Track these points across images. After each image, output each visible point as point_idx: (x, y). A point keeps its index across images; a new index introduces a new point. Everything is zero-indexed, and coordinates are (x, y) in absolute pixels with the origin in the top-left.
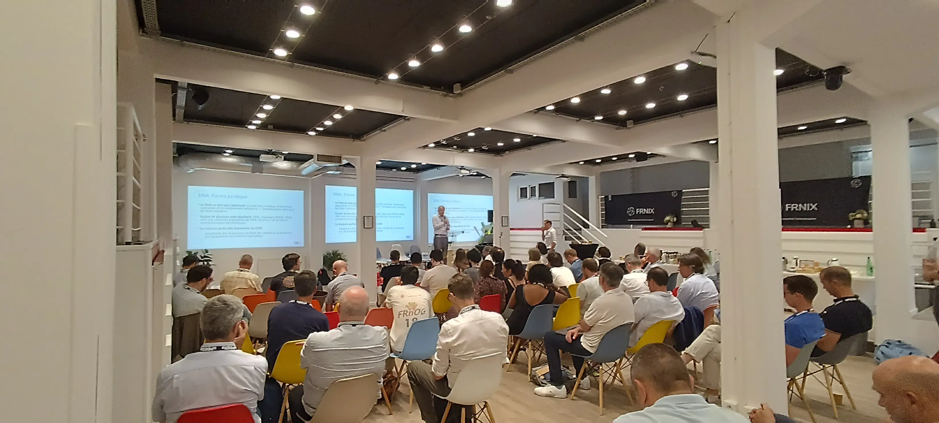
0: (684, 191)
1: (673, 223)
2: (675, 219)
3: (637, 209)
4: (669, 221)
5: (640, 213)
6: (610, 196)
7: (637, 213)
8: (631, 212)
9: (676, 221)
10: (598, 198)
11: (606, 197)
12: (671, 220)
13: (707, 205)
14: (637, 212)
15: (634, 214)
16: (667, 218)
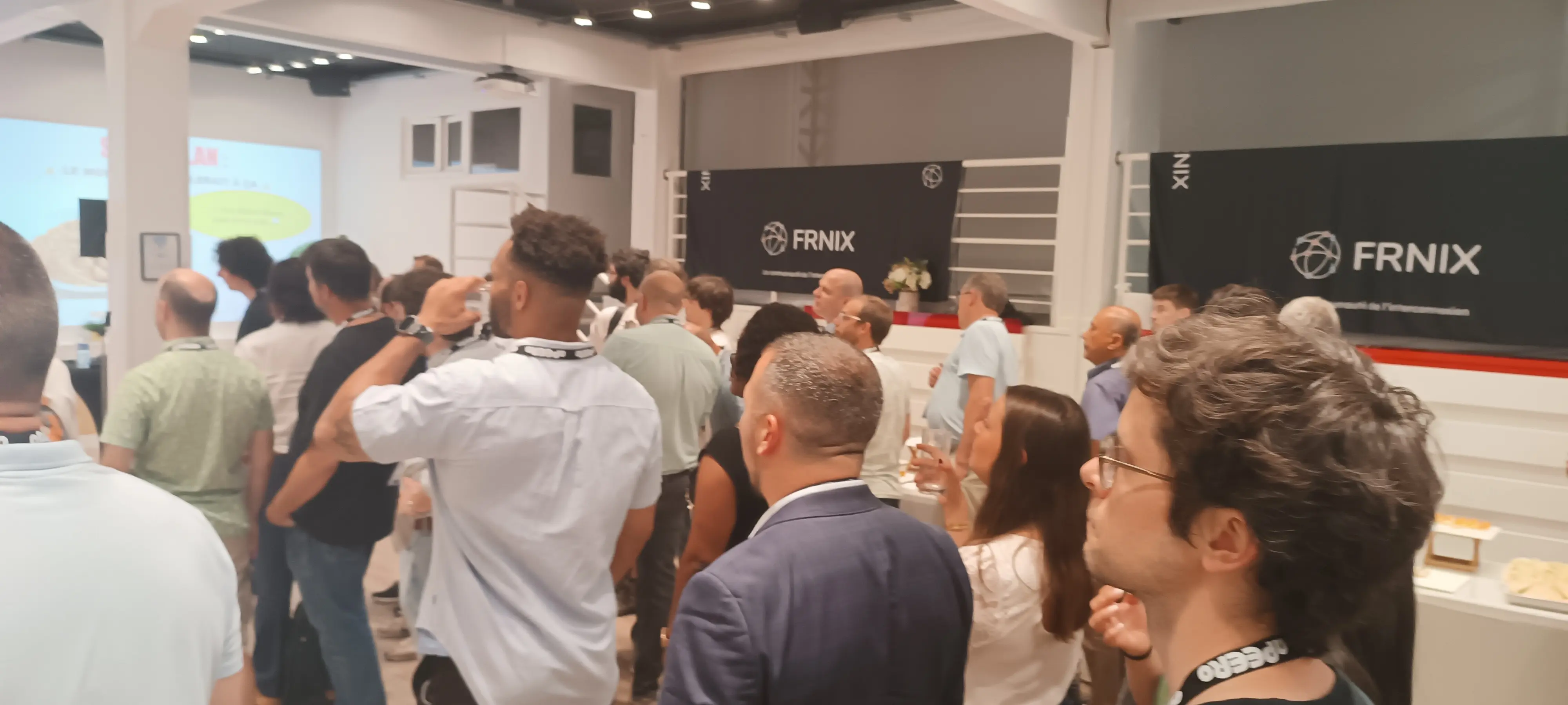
0: (966, 164)
1: (916, 295)
2: (926, 280)
3: (797, 232)
4: (903, 286)
5: (806, 247)
6: (706, 175)
7: (795, 246)
8: (775, 240)
9: (931, 287)
10: (666, 178)
11: (693, 179)
12: (912, 284)
13: (1049, 229)
14: (796, 239)
15: (782, 249)
16: (899, 274)
